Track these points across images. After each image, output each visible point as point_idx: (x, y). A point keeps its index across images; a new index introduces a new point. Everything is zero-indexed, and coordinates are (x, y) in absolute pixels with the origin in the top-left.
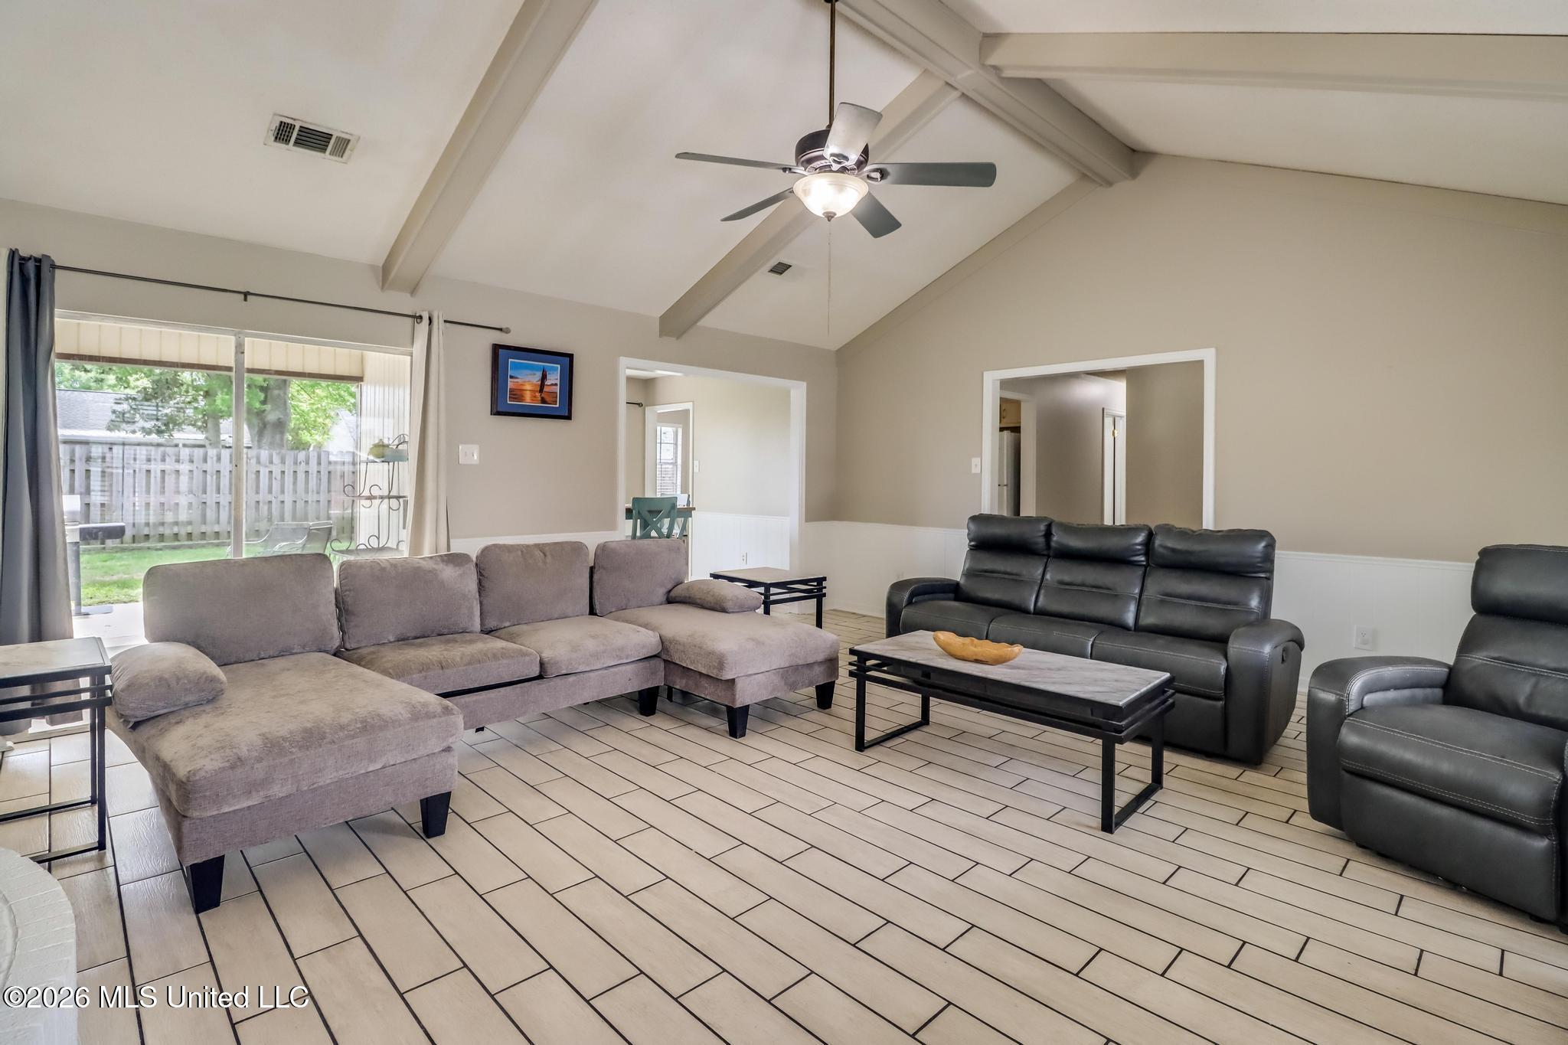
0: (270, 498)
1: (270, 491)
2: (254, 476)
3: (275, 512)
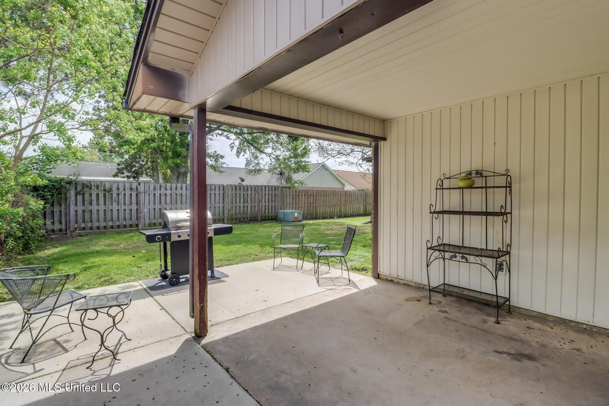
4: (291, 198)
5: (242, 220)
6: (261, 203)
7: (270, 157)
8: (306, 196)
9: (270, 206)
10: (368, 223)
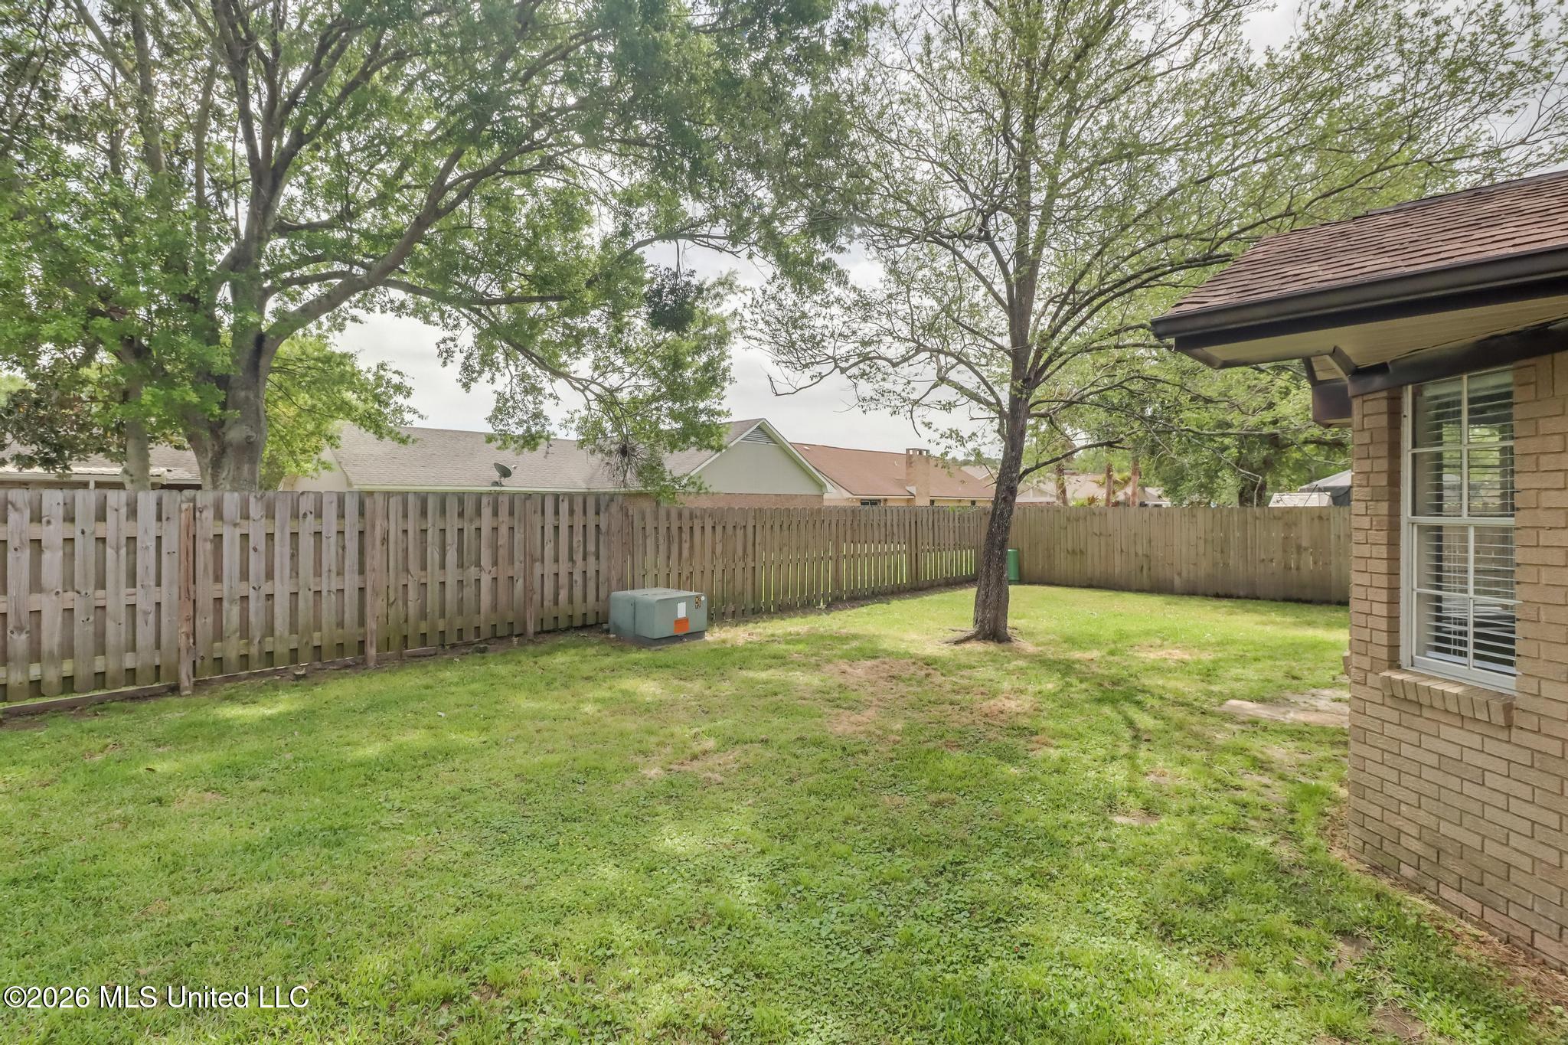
0: (243, 589)
1: (245, 575)
2: (209, 546)
3: (256, 619)
4: (661, 541)
5: (453, 639)
6: (538, 564)
7: (587, 393)
8: (719, 529)
9: (578, 577)
10: (967, 639)
